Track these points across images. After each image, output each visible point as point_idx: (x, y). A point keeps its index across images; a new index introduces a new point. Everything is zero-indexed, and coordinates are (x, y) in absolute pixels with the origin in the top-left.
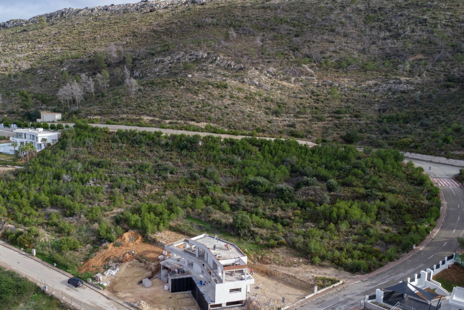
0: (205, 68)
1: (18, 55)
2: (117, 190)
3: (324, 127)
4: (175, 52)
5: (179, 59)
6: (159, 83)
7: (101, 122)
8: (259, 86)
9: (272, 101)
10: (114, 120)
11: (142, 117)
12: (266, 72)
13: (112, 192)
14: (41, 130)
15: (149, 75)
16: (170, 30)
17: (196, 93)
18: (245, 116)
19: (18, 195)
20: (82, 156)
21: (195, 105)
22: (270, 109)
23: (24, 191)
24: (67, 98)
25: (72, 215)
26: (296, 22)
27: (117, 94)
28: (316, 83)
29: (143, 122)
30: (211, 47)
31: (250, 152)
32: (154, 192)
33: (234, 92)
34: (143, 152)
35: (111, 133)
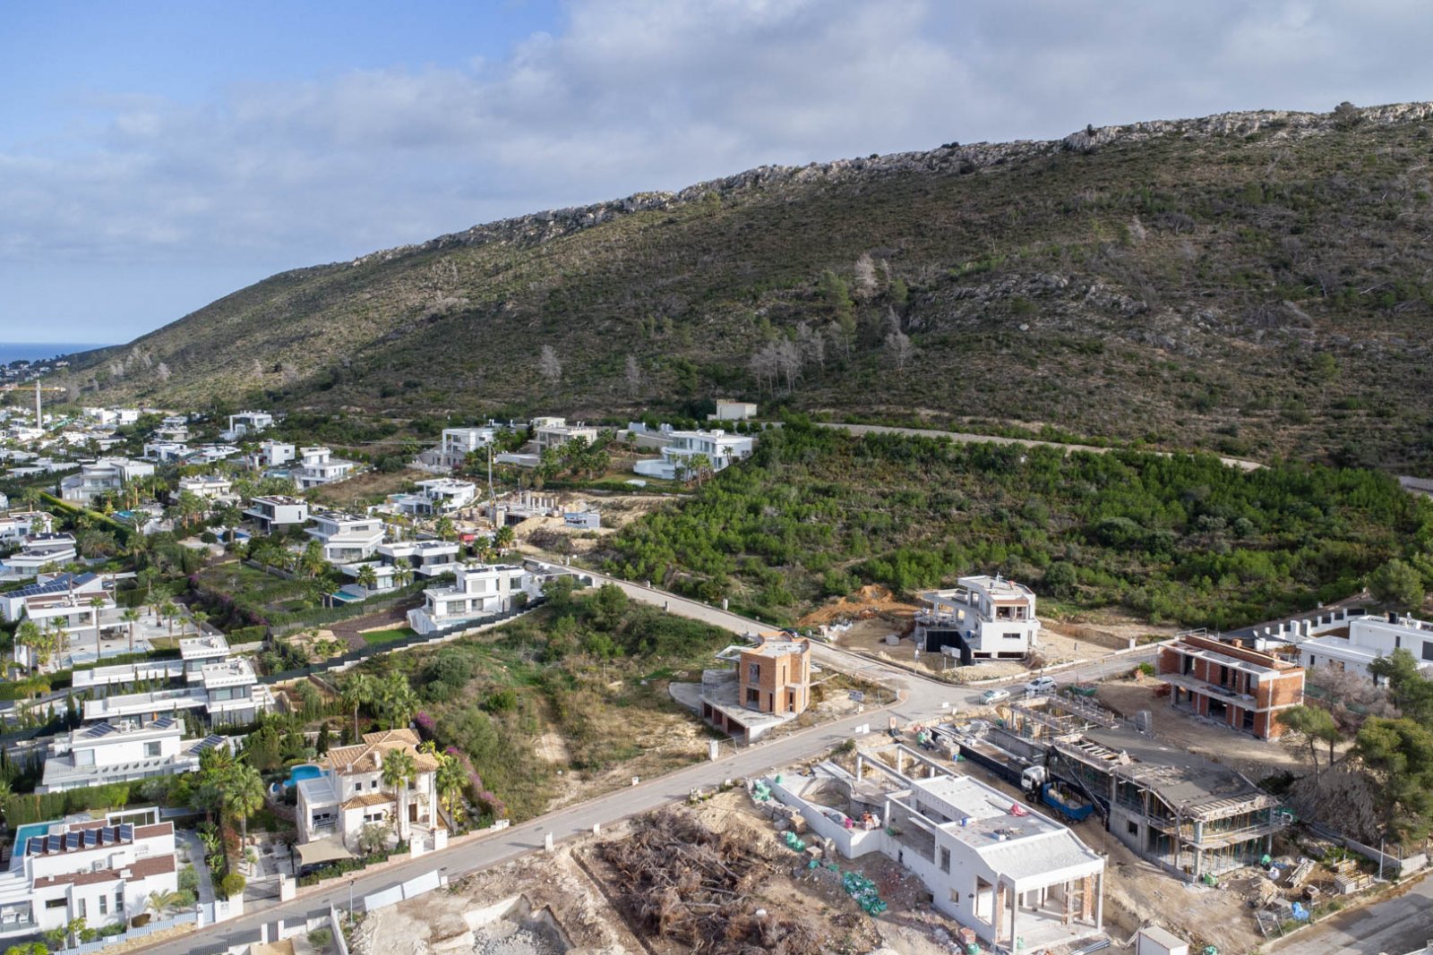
0: (1060, 310)
1: (661, 282)
2: (858, 532)
3: (1301, 437)
4: (1000, 274)
5: (1006, 291)
6: (959, 343)
7: (835, 419)
8: (1175, 350)
9: (1197, 380)
10: (861, 417)
11: (917, 410)
12: (1199, 318)
13: (849, 535)
14: (721, 432)
15: (940, 324)
16: (1001, 220)
17: (1032, 364)
18: (1129, 412)
19: (690, 534)
20: (798, 478)
21: (1026, 387)
22: (1189, 397)
23: (700, 528)
24: (769, 374)
25: (781, 563)
26: (1303, 198)
27: (869, 365)
28: (1312, 342)
29: (916, 419)
30: (1081, 261)
31: (1118, 476)
32: (923, 537)
33: (1114, 362)
34: (911, 473)
35: (853, 440)
